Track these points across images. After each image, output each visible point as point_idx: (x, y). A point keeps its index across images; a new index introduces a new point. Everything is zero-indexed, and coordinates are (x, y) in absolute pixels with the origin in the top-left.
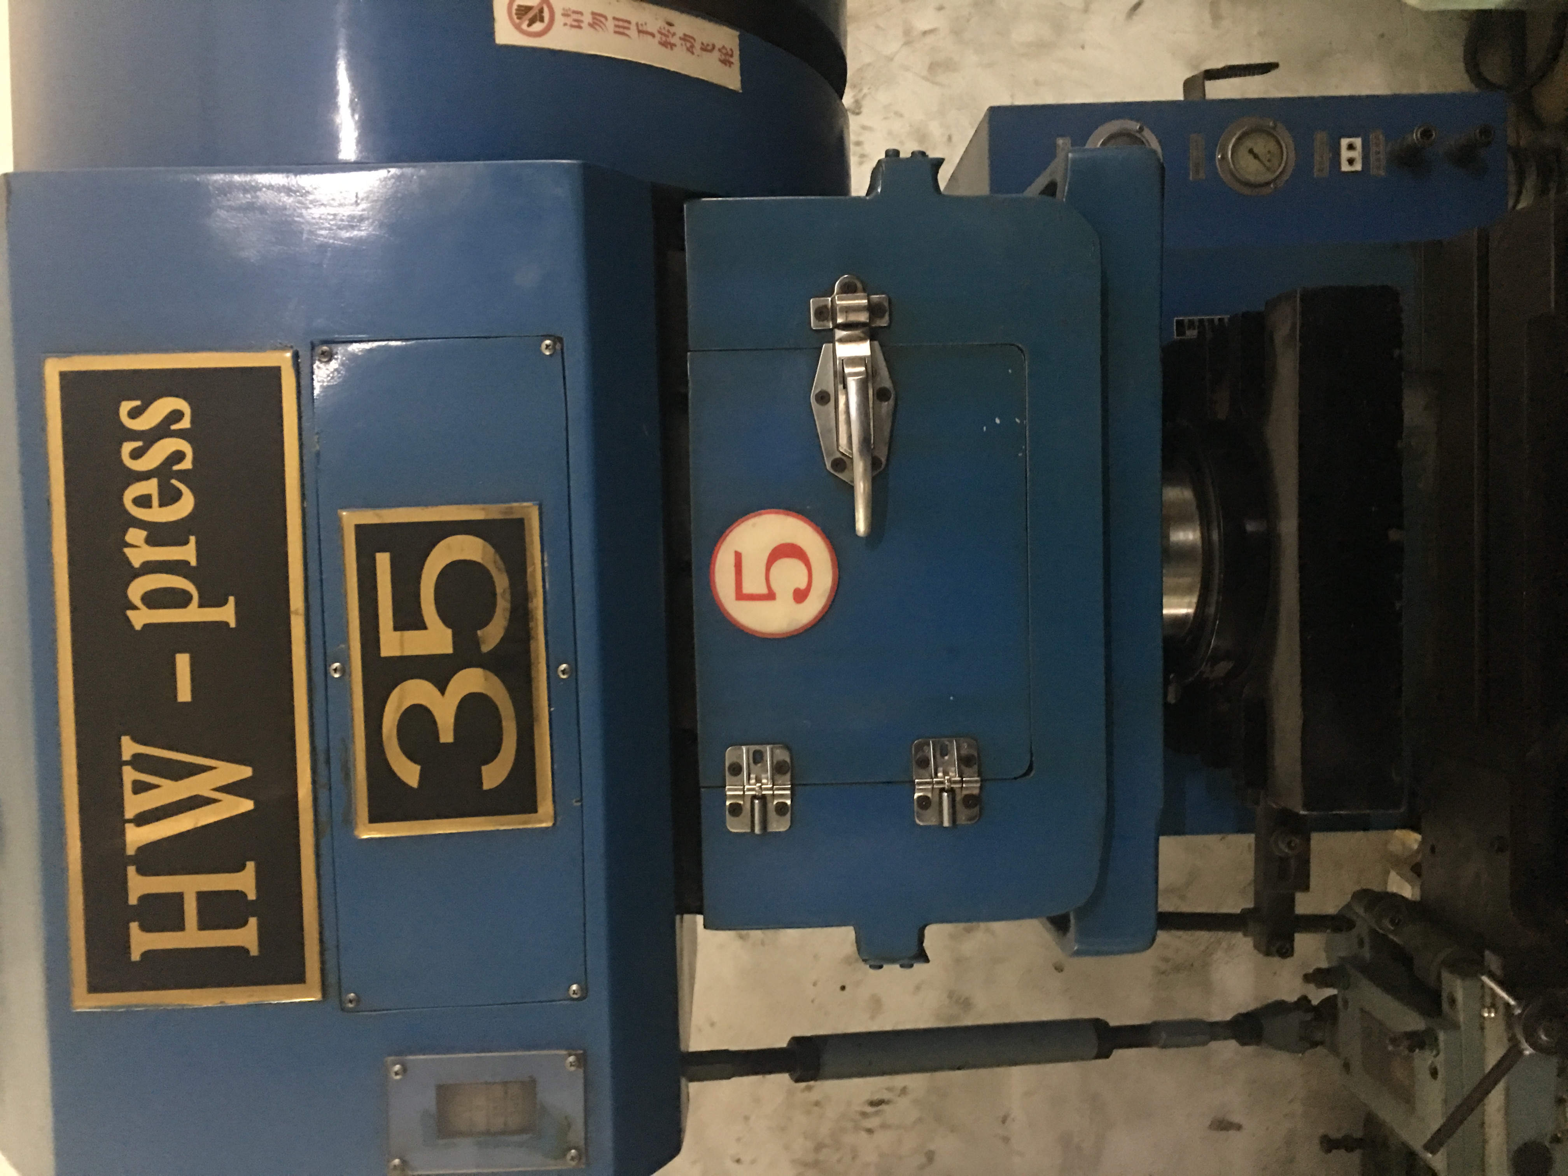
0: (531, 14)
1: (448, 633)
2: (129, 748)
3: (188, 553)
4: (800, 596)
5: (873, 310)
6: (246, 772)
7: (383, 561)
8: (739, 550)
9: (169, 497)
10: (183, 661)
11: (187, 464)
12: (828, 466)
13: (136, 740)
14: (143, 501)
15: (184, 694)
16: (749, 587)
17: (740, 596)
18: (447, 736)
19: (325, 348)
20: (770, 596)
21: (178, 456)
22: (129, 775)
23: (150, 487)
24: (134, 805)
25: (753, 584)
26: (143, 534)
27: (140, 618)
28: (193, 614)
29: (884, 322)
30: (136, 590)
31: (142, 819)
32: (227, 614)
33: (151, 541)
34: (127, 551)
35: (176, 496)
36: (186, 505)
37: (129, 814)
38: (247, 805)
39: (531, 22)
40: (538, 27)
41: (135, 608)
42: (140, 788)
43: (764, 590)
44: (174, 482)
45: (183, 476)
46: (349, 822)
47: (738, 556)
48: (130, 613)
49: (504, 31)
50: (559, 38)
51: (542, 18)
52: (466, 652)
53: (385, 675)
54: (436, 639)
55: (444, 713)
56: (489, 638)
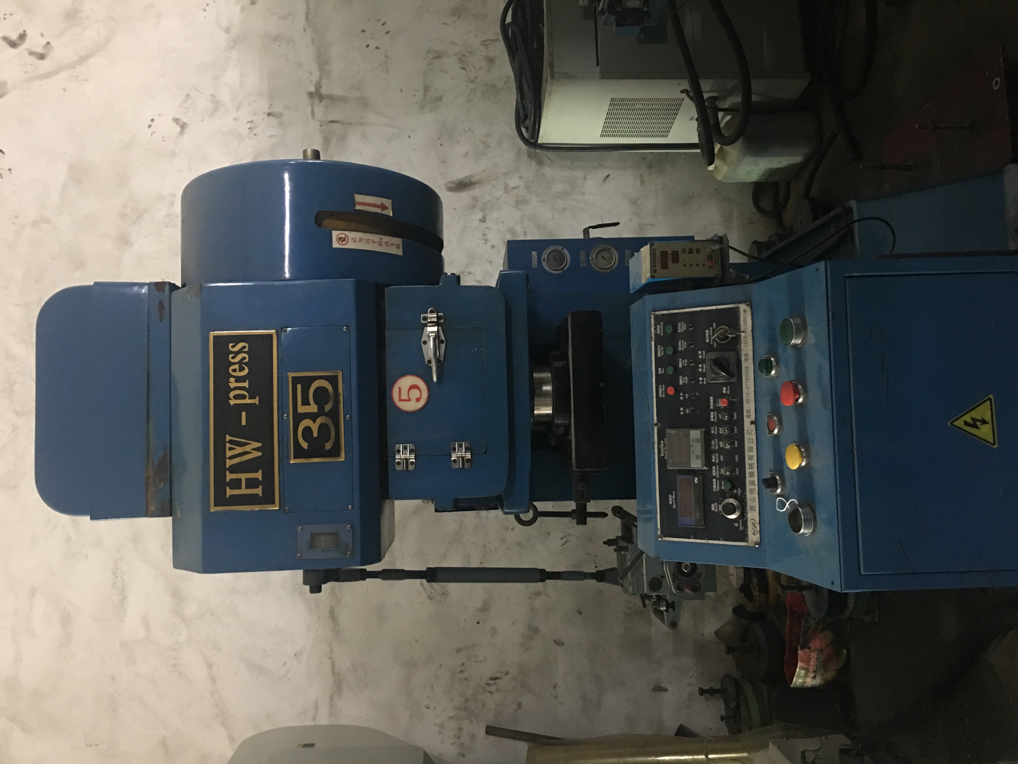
0: (342, 240)
1: (316, 406)
2: (228, 438)
3: (246, 384)
4: (418, 400)
5: (438, 318)
6: (259, 445)
7: (299, 387)
8: (400, 387)
9: (242, 369)
10: (244, 414)
11: (247, 360)
12: (426, 362)
13: (230, 436)
14: (234, 370)
15: (244, 423)
16: (402, 398)
17: (400, 400)
18: (315, 435)
19: (285, 329)
20: (409, 400)
21: (244, 358)
22: (228, 445)
23: (237, 366)
24: (229, 454)
25: (404, 396)
26: (234, 379)
27: (232, 402)
28: (248, 401)
29: (442, 321)
30: (232, 395)
31: (231, 458)
32: (256, 401)
33: (236, 381)
34: (230, 384)
35: (244, 369)
36: (246, 371)
37: (227, 456)
38: (260, 454)
39: (343, 241)
40: (344, 243)
41: (231, 399)
42: (231, 449)
43: (407, 398)
44: (243, 365)
45: (245, 364)
46: (288, 458)
47: (400, 388)
48: (230, 401)
49: (335, 245)
50: (350, 245)
51: (345, 241)
52: (321, 412)
53: (299, 418)
54: (313, 408)
55: (315, 428)
56: (328, 408)
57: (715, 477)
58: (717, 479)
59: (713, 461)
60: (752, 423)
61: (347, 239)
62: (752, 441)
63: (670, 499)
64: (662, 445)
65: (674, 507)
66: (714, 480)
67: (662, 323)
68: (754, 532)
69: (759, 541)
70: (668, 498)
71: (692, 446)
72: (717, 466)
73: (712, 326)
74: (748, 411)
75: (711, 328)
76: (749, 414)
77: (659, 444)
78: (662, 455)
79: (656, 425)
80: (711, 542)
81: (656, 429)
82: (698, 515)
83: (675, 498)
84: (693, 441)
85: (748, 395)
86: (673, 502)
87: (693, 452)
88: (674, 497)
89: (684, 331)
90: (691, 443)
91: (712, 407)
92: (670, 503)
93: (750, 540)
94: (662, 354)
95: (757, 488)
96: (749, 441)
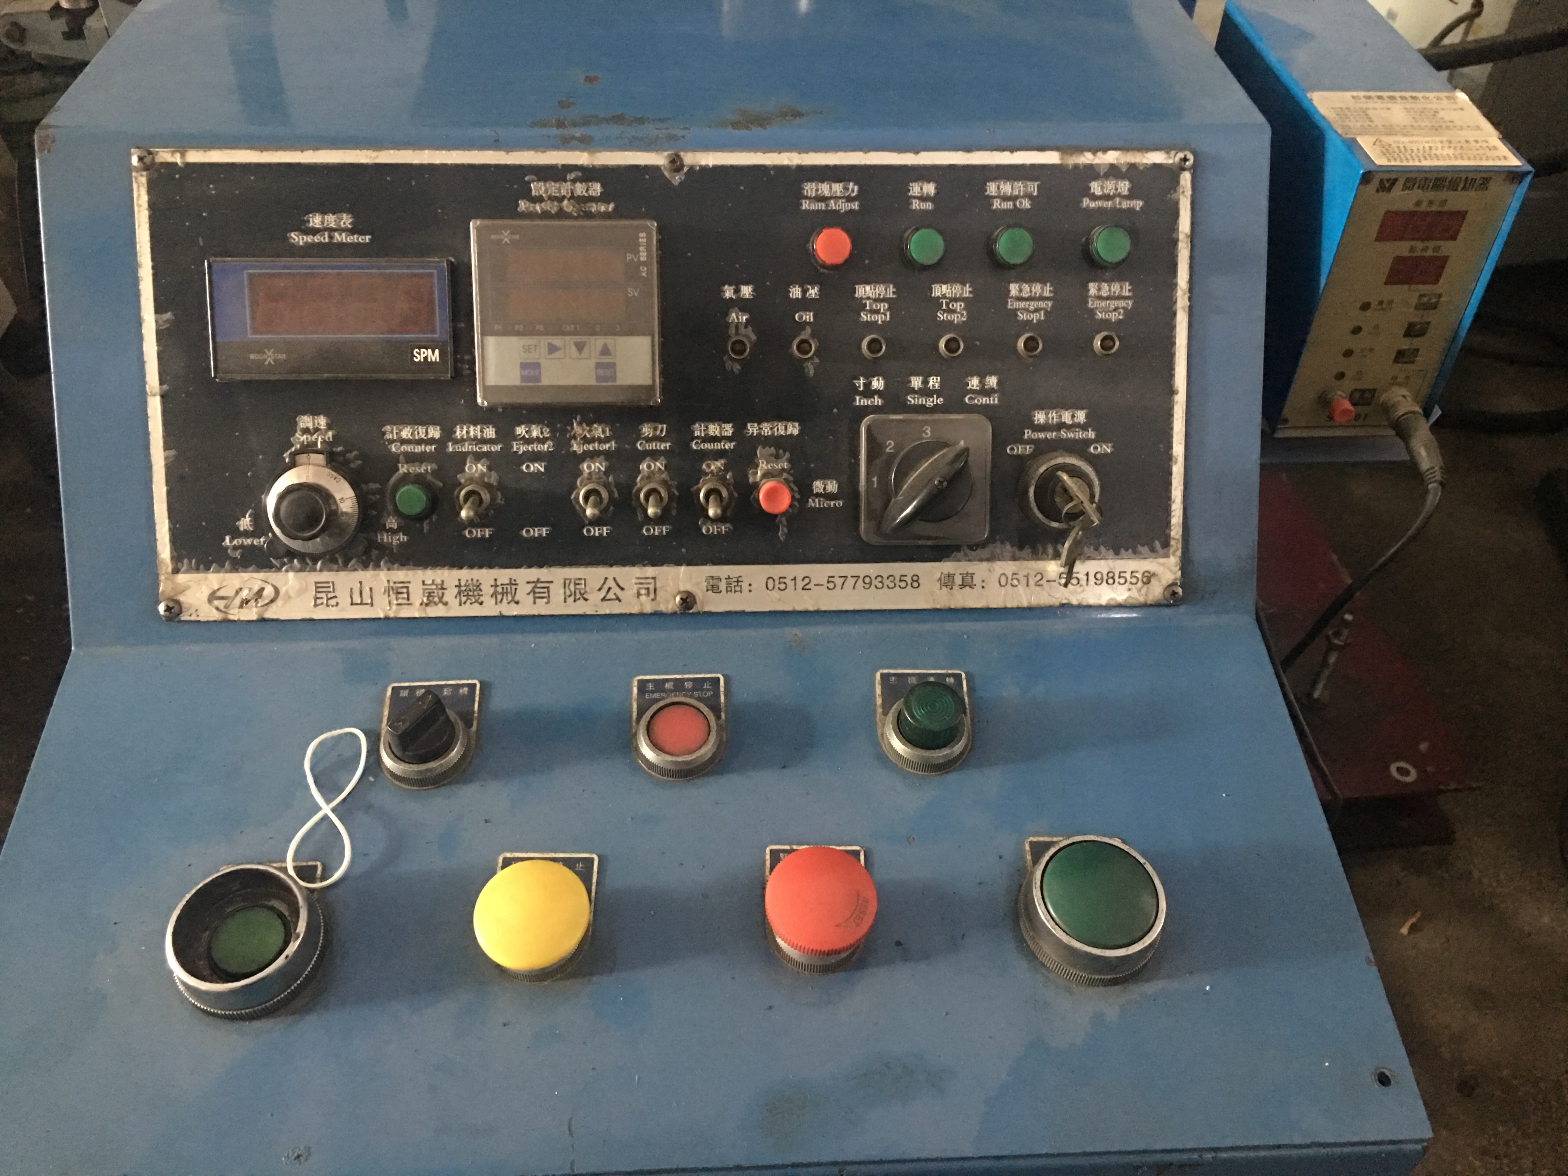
57: (448, 434)
58: (441, 443)
59: (521, 430)
60: (688, 600)
62: (611, 595)
63: (331, 220)
64: (580, 189)
65: (297, 239)
66: (435, 432)
67: (1138, 204)
69: (184, 617)
70: (335, 210)
71: (580, 347)
72: (497, 448)
73: (1099, 439)
74: (734, 585)
75: (1091, 435)
76: (723, 585)
77: (588, 174)
78: (537, 188)
79: (676, 163)
80: (155, 407)
81: (657, 159)
82: (269, 357)
83: (342, 245)
84: (605, 351)
85: (800, 584)
86: (314, 231)
87: (552, 349)
88: (338, 237)
89: (1092, 312)
90: (597, 343)
91: (752, 429)
92: (316, 221)
93: (182, 578)
94: (997, 204)
95: (414, 612)
96: (611, 583)
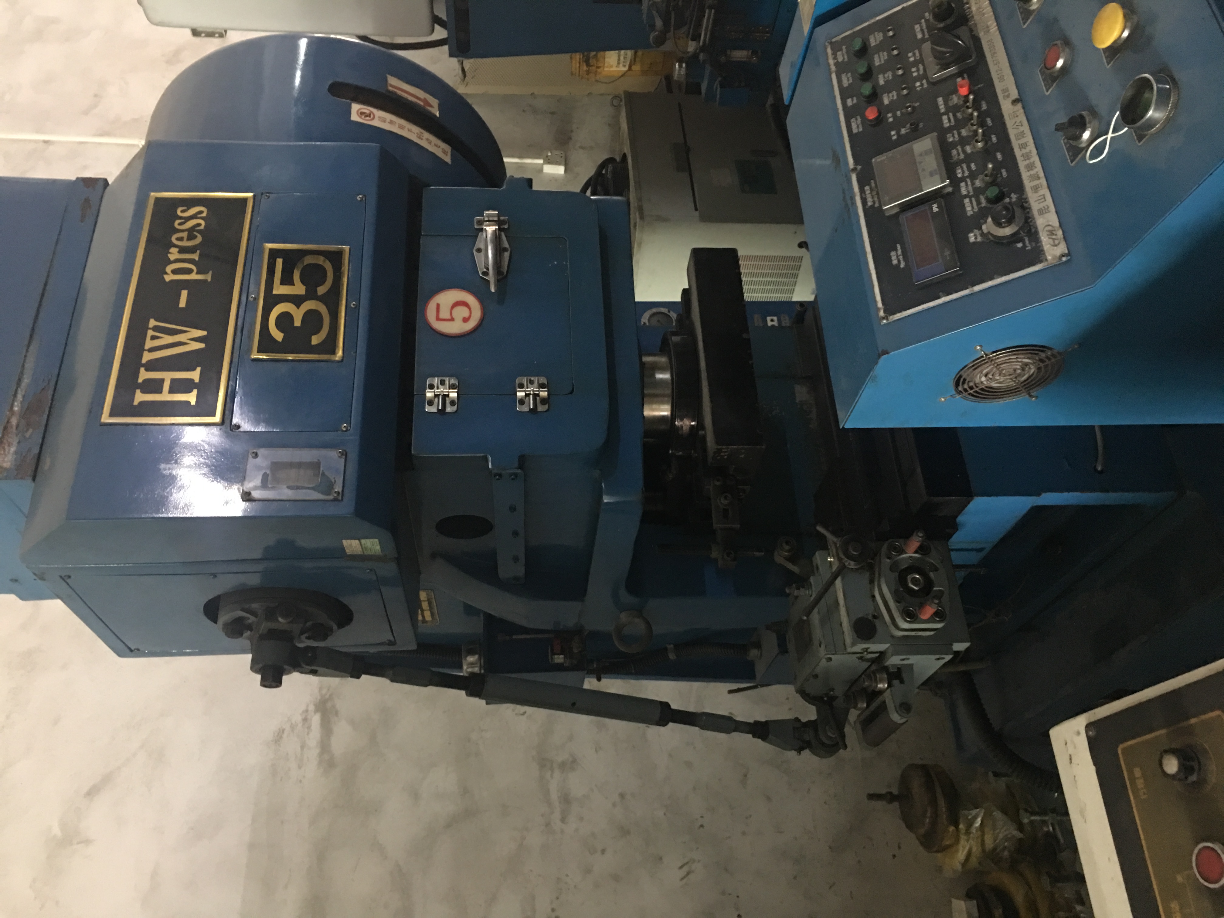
0: (365, 115)
1: (304, 287)
2: (152, 323)
3: (196, 256)
4: (465, 320)
5: (500, 216)
6: (204, 333)
7: (279, 262)
8: (439, 302)
9: (191, 237)
10: (184, 294)
11: (202, 227)
12: (481, 274)
13: (157, 320)
14: (180, 239)
15: (182, 304)
16: (442, 316)
17: (438, 319)
18: (298, 323)
19: (268, 194)
20: (452, 319)
21: (199, 225)
22: (150, 333)
23: (185, 235)
24: (149, 344)
25: (445, 314)
26: (176, 250)
27: (168, 278)
28: (194, 276)
29: (506, 227)
30: (169, 269)
31: (151, 350)
32: (208, 277)
33: (179, 252)
34: (169, 255)
35: (196, 237)
36: (199, 239)
37: (147, 347)
38: (202, 346)
39: (366, 117)
40: (368, 118)
41: (166, 273)
42: (153, 338)
43: (449, 317)
44: (195, 233)
45: (199, 232)
46: (248, 352)
47: (438, 306)
48: (165, 277)
49: (355, 117)
50: (376, 123)
51: (370, 116)
52: (311, 295)
53: (272, 301)
54: (299, 289)
55: (298, 315)
56: (321, 290)
57: (966, 196)
58: (970, 197)
59: (960, 175)
60: (1015, 102)
61: (372, 116)
62: (1020, 124)
63: (894, 258)
64: (868, 192)
65: (902, 265)
66: (967, 201)
67: (844, 47)
68: (1054, 242)
69: (1067, 252)
70: (890, 257)
71: (920, 163)
72: (968, 180)
73: (924, 17)
74: (1005, 91)
75: (923, 21)
76: (1006, 94)
77: (862, 191)
78: (870, 204)
79: (854, 170)
80: (977, 288)
81: (854, 177)
82: (947, 253)
83: (902, 252)
84: (921, 155)
85: (999, 72)
86: (899, 261)
87: (923, 170)
88: (899, 252)
89: (881, 42)
90: (918, 159)
91: (943, 111)
92: (895, 262)
93: (1049, 258)
94: (851, 81)
95: (1043, 182)
96: (1015, 126)
